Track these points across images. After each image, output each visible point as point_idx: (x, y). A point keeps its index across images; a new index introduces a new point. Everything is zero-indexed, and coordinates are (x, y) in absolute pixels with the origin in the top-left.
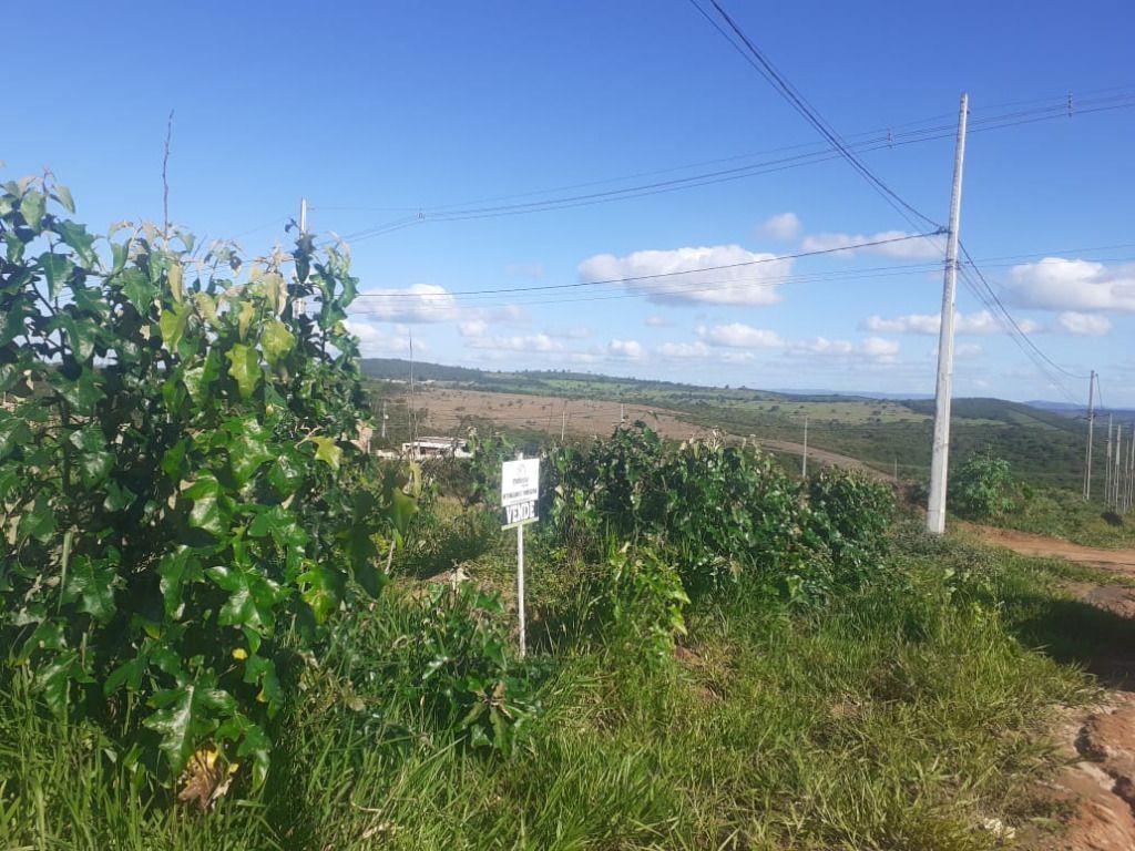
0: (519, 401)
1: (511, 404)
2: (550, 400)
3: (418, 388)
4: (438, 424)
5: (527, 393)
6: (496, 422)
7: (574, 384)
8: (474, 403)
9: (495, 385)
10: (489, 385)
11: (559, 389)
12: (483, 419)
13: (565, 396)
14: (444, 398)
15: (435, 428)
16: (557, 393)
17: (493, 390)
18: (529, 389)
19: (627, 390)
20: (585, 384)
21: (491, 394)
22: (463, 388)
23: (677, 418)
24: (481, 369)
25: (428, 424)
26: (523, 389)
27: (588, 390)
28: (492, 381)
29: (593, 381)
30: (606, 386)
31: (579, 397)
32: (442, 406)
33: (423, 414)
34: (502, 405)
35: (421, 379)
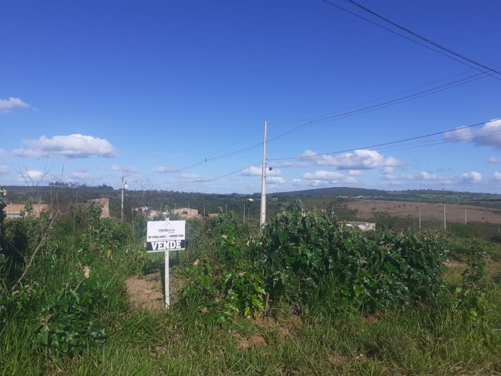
0: (404, 205)
1: (399, 206)
2: (420, 204)
3: (354, 200)
4: (363, 216)
5: (409, 201)
6: (391, 215)
7: (435, 196)
8: (381, 206)
9: (393, 197)
10: (390, 198)
11: (427, 198)
12: (385, 213)
13: (429, 202)
14: (366, 204)
15: (362, 218)
16: (425, 200)
17: (391, 200)
18: (410, 199)
19: (464, 198)
20: (441, 195)
21: (389, 202)
22: (376, 199)
23: (494, 212)
24: (385, 190)
25: (358, 216)
26: (407, 199)
27: (443, 198)
28: (389, 195)
29: (445, 194)
30: (453, 197)
31: (437, 202)
32: (364, 208)
33: (356, 211)
34: (395, 207)
35: (355, 196)
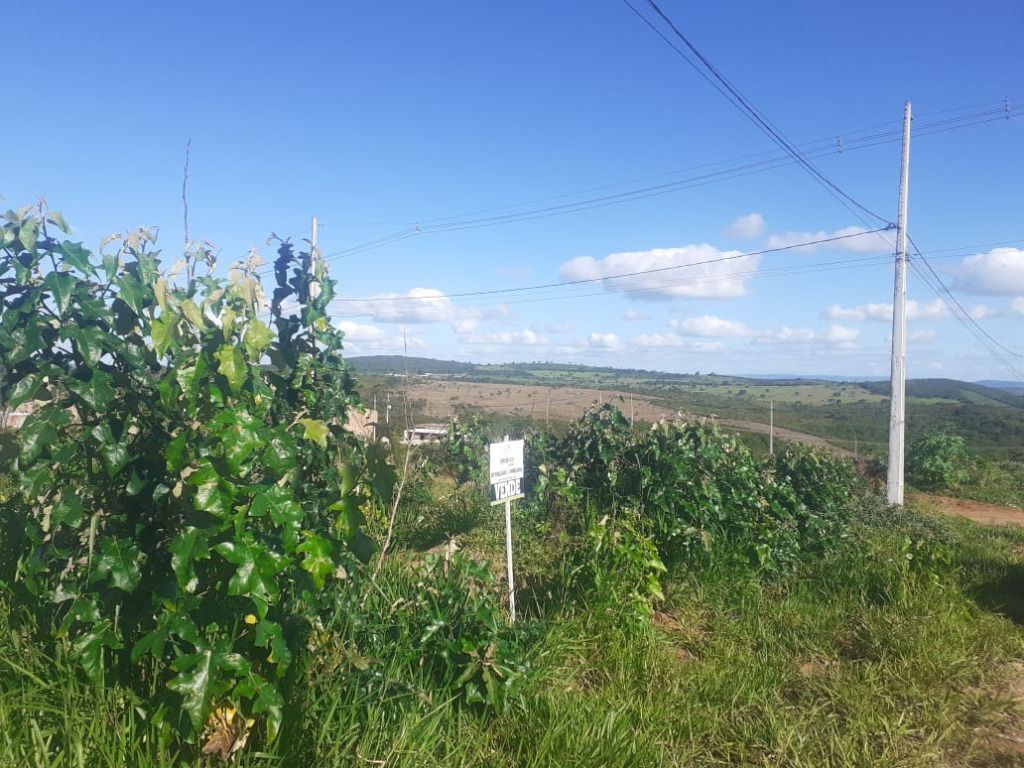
0: (508, 390)
1: (500, 393)
2: (532, 389)
3: (417, 381)
4: (435, 412)
5: (515, 383)
6: (487, 409)
7: (557, 374)
8: (467, 393)
9: (486, 376)
10: (481, 377)
11: (544, 379)
12: (475, 407)
13: (549, 385)
14: (440, 389)
15: (433, 416)
16: (541, 382)
17: (484, 381)
18: (515, 380)
19: (604, 378)
20: (567, 373)
21: (481, 384)
22: (457, 379)
23: (653, 402)
24: (473, 362)
25: (426, 413)
26: (511, 379)
27: (569, 379)
28: (481, 372)
29: (574, 371)
30: (586, 375)
31: (561, 386)
32: (438, 397)
33: (419, 405)
34: (492, 394)
35: (420, 373)
